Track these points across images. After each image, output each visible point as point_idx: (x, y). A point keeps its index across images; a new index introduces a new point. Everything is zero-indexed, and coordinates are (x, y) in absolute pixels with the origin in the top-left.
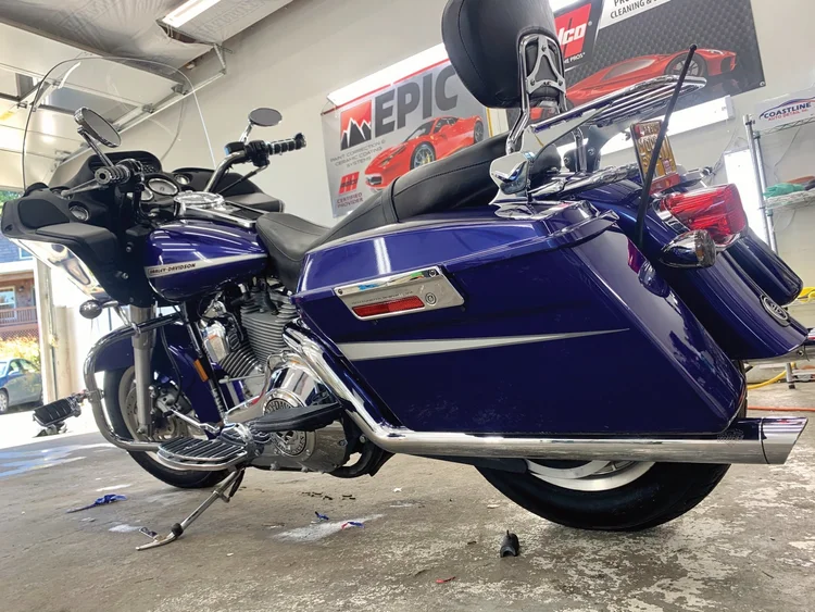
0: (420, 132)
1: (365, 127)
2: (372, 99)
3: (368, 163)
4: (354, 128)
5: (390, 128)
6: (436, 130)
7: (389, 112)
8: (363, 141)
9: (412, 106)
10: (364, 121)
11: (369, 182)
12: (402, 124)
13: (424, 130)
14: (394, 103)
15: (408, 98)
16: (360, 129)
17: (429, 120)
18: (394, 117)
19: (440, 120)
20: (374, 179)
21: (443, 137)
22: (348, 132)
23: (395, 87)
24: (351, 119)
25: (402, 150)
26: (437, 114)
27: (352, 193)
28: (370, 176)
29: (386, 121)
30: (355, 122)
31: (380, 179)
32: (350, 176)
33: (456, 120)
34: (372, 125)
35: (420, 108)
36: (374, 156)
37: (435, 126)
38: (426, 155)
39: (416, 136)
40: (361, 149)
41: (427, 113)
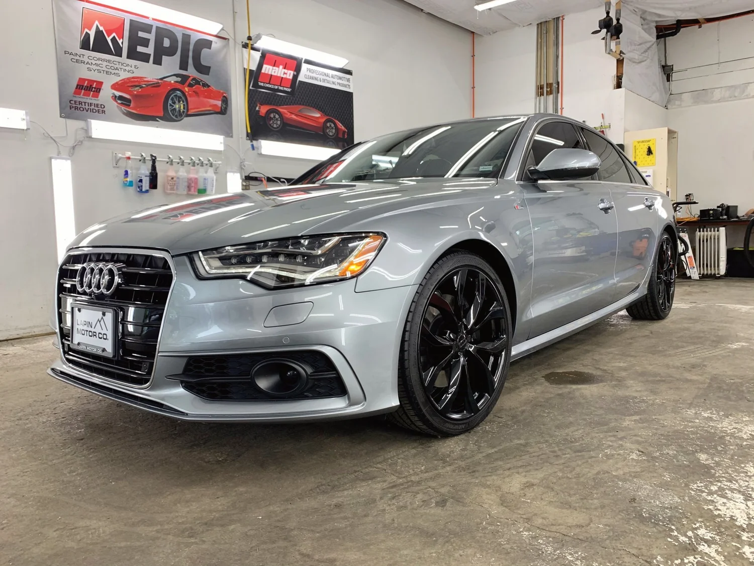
0: (175, 78)
2: (127, 18)
3: (117, 79)
4: (100, 33)
5: (145, 58)
6: (191, 85)
7: (145, 43)
9: (170, 52)
10: (114, 34)
11: (115, 98)
12: (158, 61)
13: (179, 79)
14: (152, 37)
15: (167, 43)
16: (109, 39)
17: (184, 73)
18: (150, 50)
19: (194, 79)
20: (121, 98)
21: (197, 94)
22: (92, 33)
23: (154, 24)
24: (97, 22)
25: (156, 85)
26: (191, 72)
27: (90, 100)
28: (118, 94)
29: (140, 49)
30: (101, 28)
31: (129, 101)
32: (91, 82)
33: (209, 86)
34: (124, 44)
36: (124, 75)
37: (190, 81)
38: (179, 102)
39: (172, 80)
40: (109, 61)
41: (184, 65)
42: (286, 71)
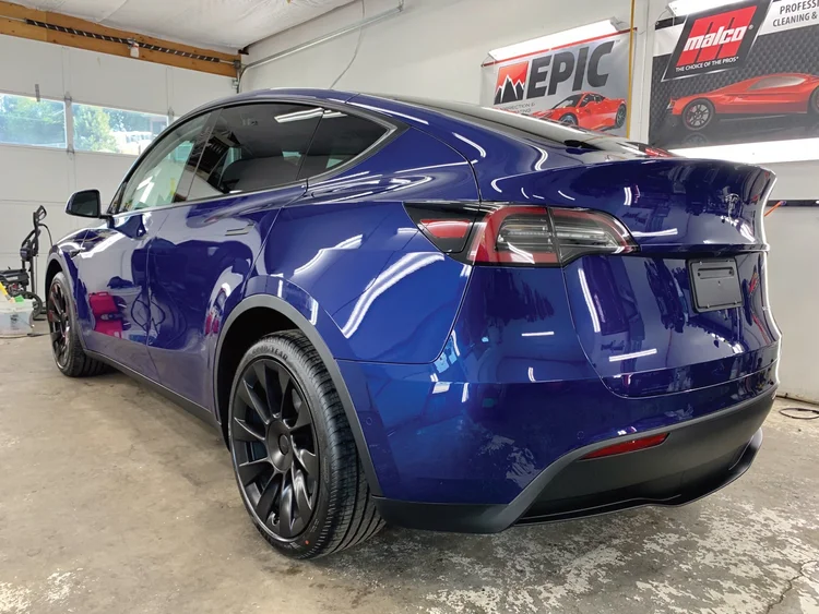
0: (567, 103)
1: (519, 87)
2: (530, 60)
4: (509, 85)
5: (541, 92)
6: (583, 105)
7: (542, 77)
8: (515, 100)
9: (565, 76)
10: (518, 80)
12: (552, 91)
13: (571, 102)
14: (549, 69)
15: (563, 67)
16: (515, 88)
17: (577, 93)
18: (546, 83)
19: (588, 96)
21: (588, 112)
22: (503, 88)
23: (553, 53)
24: (507, 76)
25: (549, 116)
26: (586, 88)
29: (538, 85)
30: (510, 79)
33: (603, 98)
34: (525, 87)
35: (571, 80)
37: (583, 100)
39: (564, 106)
40: (513, 107)
41: (577, 86)
42: (730, 32)
